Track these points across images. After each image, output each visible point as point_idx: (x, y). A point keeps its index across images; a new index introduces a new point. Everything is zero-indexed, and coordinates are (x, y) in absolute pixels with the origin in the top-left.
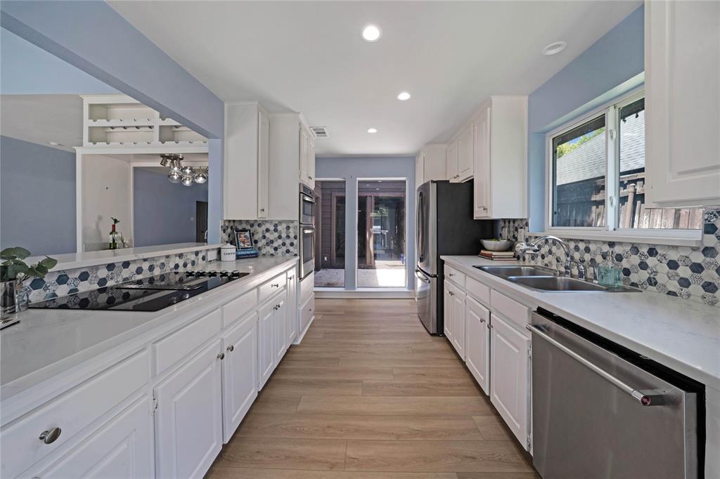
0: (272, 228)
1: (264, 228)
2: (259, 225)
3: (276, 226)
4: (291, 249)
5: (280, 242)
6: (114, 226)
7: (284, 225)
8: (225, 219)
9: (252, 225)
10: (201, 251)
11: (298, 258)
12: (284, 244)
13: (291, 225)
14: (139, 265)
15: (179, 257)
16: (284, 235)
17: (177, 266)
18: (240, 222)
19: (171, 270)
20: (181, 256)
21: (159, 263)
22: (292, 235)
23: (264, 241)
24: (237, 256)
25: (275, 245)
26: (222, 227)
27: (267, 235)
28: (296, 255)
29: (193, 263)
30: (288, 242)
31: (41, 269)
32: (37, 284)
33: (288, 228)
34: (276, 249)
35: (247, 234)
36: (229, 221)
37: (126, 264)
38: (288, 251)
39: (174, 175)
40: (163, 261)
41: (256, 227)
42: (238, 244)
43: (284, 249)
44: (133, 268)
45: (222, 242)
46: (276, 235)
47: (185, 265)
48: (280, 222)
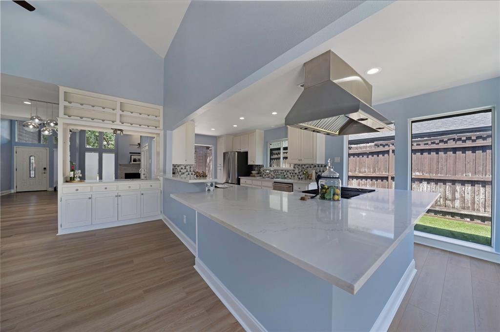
0: (184, 168)
1: (180, 167)
2: (178, 166)
3: (185, 167)
7: (189, 166)
16: (189, 170)
22: (192, 171)
27: (182, 170)
30: (190, 173)
33: (190, 167)
41: (177, 167)
46: (185, 170)
48: (187, 165)
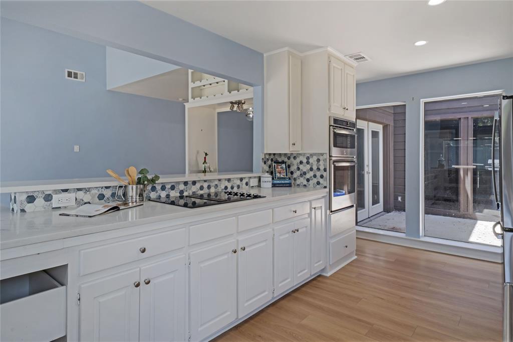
0: (305, 161)
1: (298, 160)
2: (295, 158)
3: (308, 158)
4: (321, 181)
5: (311, 174)
6: (205, 158)
7: (315, 158)
8: (265, 152)
9: (289, 158)
10: (245, 178)
11: (327, 190)
12: (315, 176)
13: (321, 158)
14: (201, 184)
15: (228, 181)
16: (315, 168)
17: (226, 188)
18: (280, 155)
19: (222, 190)
20: (229, 180)
21: (213, 184)
22: (322, 168)
23: (298, 173)
24: (272, 184)
25: (308, 176)
26: (263, 159)
27: (301, 167)
28: (325, 187)
29: (238, 187)
30: (318, 174)
31: (153, 181)
32: (154, 189)
33: (318, 160)
34: (308, 180)
35: (284, 166)
36: (270, 154)
37: (194, 183)
38: (318, 183)
39: (250, 114)
40: (217, 182)
41: (292, 159)
42: (275, 174)
43: (315, 181)
44: (198, 185)
45: (263, 172)
47: (232, 188)
48: (312, 155)
